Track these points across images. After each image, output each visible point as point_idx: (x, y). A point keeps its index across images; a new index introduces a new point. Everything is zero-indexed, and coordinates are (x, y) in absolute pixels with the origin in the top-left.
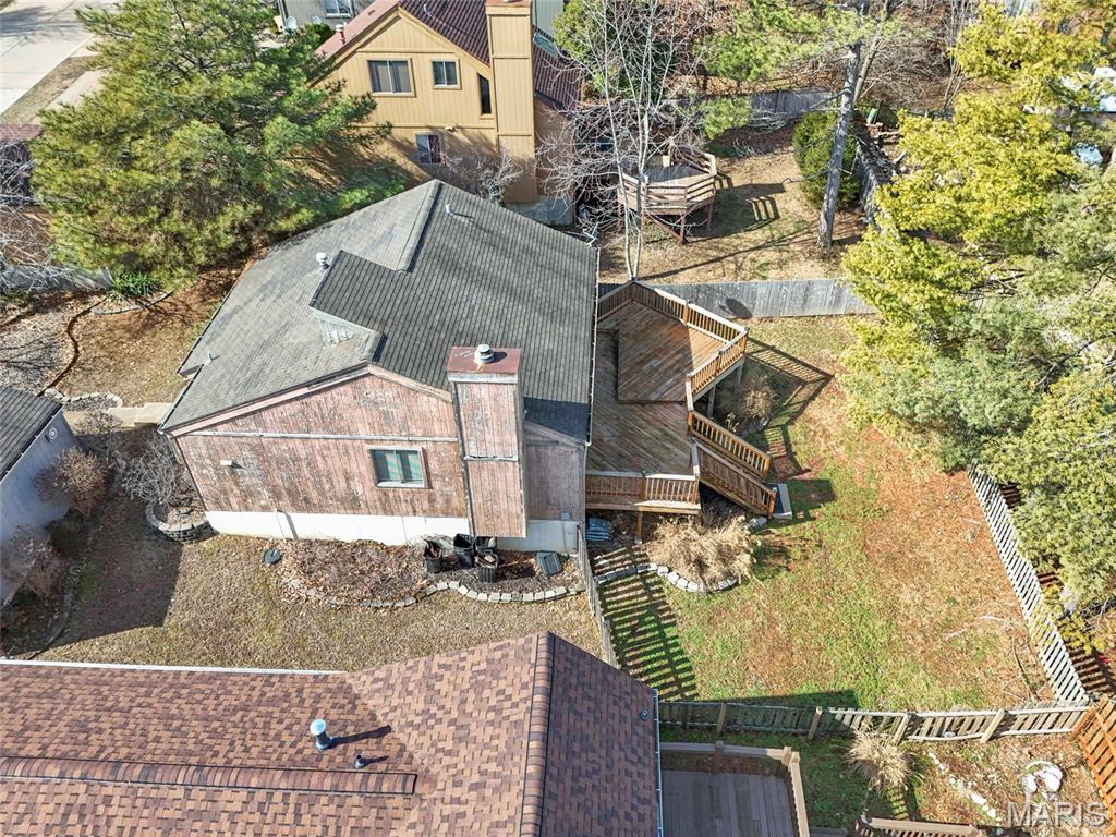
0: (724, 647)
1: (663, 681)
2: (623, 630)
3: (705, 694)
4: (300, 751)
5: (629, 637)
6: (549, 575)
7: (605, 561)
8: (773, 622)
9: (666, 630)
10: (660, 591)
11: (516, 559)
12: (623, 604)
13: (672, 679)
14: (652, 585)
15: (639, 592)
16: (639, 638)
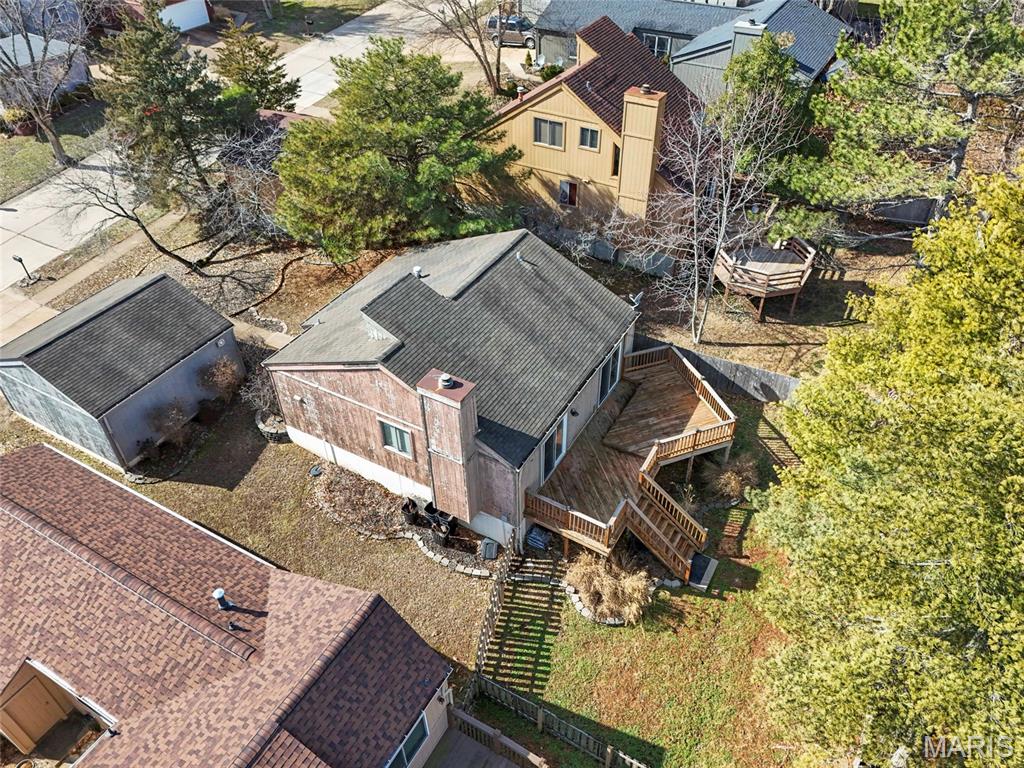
0: (584, 669)
1: (522, 673)
2: (515, 622)
3: (548, 697)
4: (208, 605)
5: (516, 629)
6: (485, 559)
7: (532, 565)
8: (634, 666)
9: (547, 636)
10: (560, 604)
11: (469, 536)
12: (526, 603)
13: (530, 674)
14: (557, 597)
15: (544, 599)
16: (523, 633)
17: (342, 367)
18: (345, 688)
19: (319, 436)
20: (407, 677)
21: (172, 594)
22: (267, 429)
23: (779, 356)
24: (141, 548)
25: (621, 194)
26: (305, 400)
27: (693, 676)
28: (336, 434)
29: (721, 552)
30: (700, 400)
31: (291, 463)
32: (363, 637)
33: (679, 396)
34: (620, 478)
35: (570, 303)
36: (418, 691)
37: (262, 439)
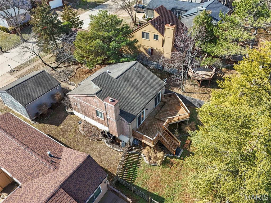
0: (145, 177)
1: (129, 177)
2: (128, 164)
3: (135, 184)
4: (46, 155)
5: (129, 165)
6: (122, 147)
7: (134, 149)
8: (159, 176)
9: (136, 168)
10: (141, 159)
11: (118, 141)
12: (132, 159)
13: (131, 177)
14: (140, 158)
15: (137, 158)
16: (130, 167)
17: (86, 95)
18: (79, 178)
19: (81, 113)
20: (96, 176)
21: (38, 152)
22: (68, 111)
23: (204, 96)
24: (31, 140)
25: (164, 52)
26: (77, 104)
27: (174, 180)
28: (85, 113)
29: (184, 148)
30: (181, 107)
31: (74, 120)
32: (84, 165)
33: (176, 106)
34: (158, 127)
35: (147, 80)
36: (98, 180)
37: (67, 114)
